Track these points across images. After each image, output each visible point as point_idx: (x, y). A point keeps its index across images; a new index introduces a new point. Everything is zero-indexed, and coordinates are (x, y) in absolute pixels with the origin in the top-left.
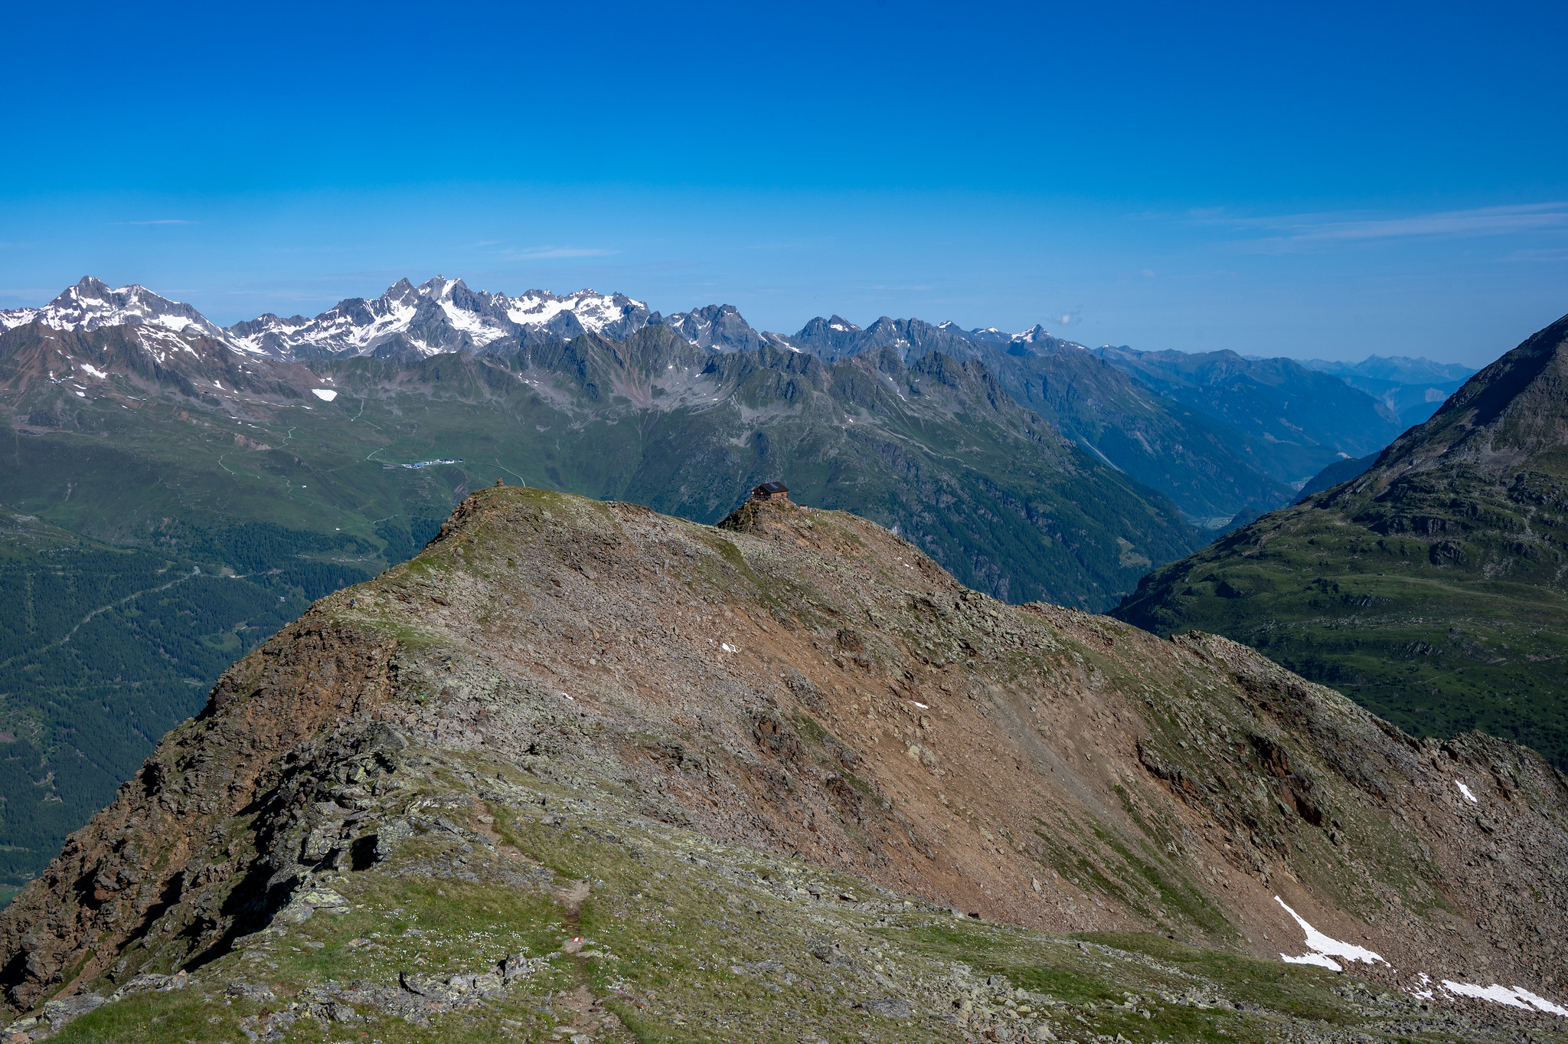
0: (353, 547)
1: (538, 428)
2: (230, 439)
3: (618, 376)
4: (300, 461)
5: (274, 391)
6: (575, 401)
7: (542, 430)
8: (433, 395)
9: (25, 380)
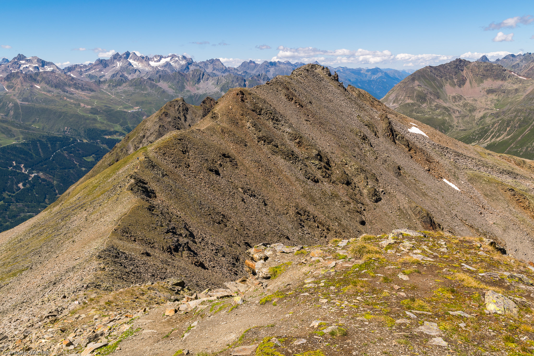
0: (119, 134)
1: (165, 99)
2: (79, 105)
3: (187, 84)
4: (100, 111)
5: (88, 90)
6: (175, 91)
7: (166, 100)
8: (134, 91)
9: (17, 88)
